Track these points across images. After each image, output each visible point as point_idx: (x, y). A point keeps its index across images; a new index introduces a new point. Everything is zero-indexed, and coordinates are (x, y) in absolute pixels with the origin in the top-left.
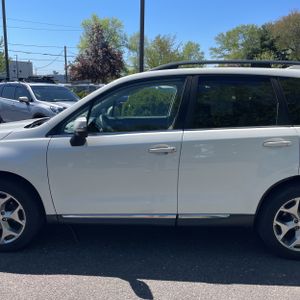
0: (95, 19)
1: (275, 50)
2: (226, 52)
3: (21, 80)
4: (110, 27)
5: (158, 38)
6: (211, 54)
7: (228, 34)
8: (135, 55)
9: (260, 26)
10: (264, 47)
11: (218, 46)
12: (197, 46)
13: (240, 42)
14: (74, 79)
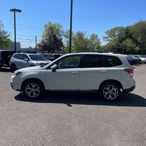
0: (50, 23)
1: (132, 38)
2: (110, 38)
3: (24, 52)
4: (57, 27)
5: (78, 32)
6: (103, 39)
7: (111, 30)
8: (68, 39)
9: (125, 27)
10: (127, 36)
11: (106, 36)
12: (97, 36)
13: (116, 34)
14: (40, 51)
